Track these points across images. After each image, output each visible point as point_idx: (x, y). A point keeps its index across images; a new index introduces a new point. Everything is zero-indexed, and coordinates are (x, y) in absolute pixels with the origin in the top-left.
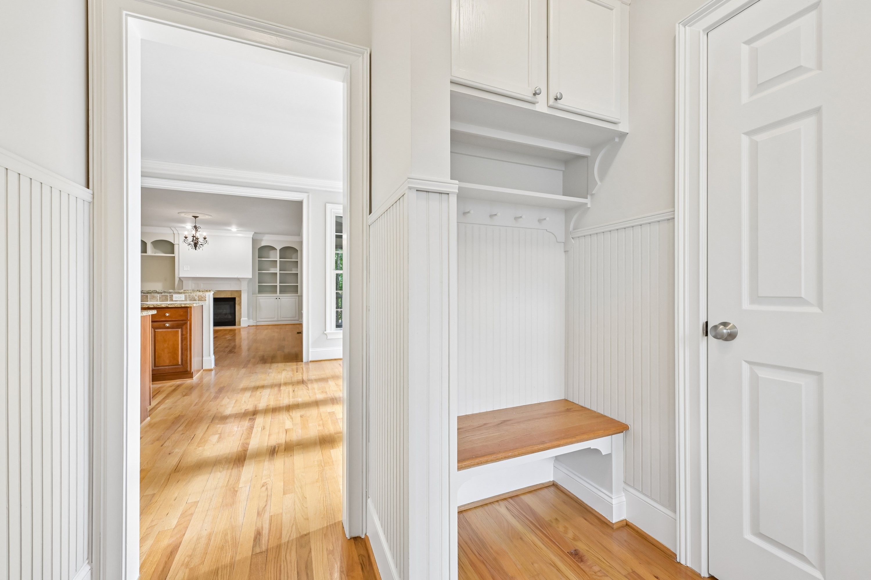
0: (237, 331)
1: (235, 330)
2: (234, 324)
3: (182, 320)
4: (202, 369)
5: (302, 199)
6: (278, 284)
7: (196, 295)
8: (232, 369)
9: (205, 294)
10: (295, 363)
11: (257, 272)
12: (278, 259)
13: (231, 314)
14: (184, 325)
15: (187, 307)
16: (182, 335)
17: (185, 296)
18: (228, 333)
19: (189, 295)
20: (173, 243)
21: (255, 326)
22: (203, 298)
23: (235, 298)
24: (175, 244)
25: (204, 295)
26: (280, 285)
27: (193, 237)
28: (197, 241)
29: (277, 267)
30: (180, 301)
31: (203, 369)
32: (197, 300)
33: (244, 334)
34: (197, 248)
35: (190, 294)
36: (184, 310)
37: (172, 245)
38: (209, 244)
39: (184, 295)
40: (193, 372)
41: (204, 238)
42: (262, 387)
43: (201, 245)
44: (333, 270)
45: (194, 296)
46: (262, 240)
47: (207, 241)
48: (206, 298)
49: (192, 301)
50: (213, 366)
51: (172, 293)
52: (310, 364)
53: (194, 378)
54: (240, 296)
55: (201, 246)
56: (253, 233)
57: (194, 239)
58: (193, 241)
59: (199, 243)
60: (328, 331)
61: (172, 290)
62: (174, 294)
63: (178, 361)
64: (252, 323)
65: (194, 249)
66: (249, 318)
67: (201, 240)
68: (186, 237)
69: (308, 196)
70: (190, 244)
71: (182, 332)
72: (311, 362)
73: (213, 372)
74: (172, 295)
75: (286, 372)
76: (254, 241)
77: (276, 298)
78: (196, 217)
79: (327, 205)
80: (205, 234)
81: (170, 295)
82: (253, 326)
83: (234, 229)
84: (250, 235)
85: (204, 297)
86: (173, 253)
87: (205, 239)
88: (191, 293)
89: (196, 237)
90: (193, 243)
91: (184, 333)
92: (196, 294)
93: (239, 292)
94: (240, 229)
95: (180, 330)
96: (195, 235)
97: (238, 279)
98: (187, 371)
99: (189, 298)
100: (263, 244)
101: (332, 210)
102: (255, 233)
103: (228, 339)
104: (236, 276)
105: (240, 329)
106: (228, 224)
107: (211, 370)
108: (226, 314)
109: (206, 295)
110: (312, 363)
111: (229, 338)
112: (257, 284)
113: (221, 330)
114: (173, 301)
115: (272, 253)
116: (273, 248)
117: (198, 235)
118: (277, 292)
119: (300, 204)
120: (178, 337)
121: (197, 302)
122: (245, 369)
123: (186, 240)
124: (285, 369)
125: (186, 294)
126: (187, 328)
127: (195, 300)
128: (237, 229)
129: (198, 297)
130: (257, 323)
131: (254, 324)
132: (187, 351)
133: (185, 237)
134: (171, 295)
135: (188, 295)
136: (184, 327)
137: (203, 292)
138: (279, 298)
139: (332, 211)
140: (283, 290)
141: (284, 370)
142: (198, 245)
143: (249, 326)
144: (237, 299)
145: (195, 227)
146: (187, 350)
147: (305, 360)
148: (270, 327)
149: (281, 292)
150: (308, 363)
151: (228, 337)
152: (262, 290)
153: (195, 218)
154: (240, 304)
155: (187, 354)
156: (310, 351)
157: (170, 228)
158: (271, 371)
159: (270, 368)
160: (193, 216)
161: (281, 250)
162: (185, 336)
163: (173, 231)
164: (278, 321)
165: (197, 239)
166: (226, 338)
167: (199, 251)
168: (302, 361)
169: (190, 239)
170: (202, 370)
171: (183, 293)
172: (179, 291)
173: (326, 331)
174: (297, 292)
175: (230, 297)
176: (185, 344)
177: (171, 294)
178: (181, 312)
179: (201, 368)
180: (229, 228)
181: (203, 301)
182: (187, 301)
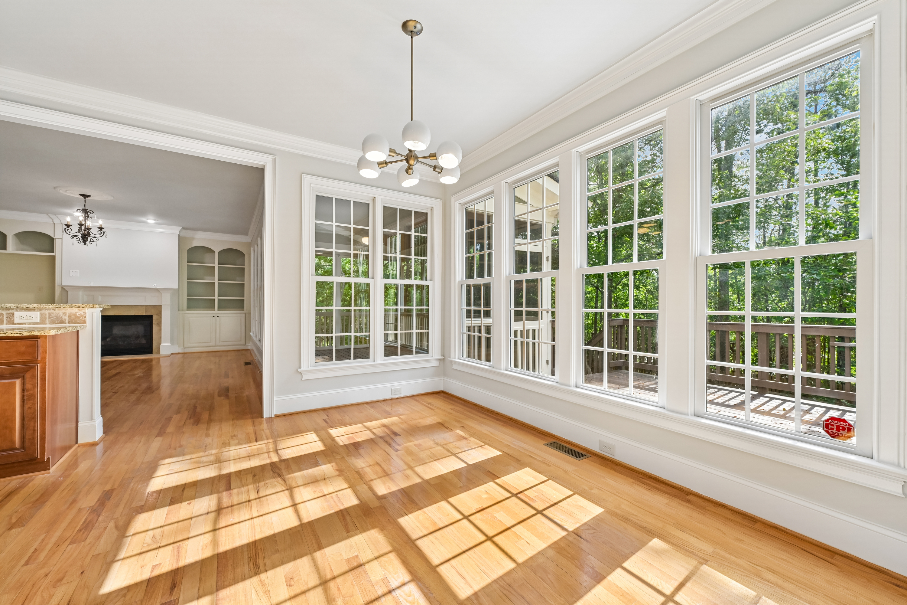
0: (154, 362)
1: (151, 360)
2: (151, 352)
3: (24, 363)
4: (77, 443)
5: (264, 164)
6: (216, 298)
7: (65, 314)
8: (136, 438)
9: (84, 311)
10: (250, 421)
11: (186, 281)
12: (216, 265)
13: (145, 336)
14: (28, 371)
15: (36, 338)
16: (23, 390)
17: (41, 314)
18: (140, 366)
19: (49, 314)
20: (53, 236)
21: (182, 353)
22: (79, 318)
23: (151, 317)
24: (56, 239)
25: (82, 313)
26: (218, 299)
27: (81, 225)
28: (89, 233)
29: (214, 276)
30: (29, 324)
31: (79, 443)
32: (67, 321)
33: (165, 365)
34: (87, 242)
35: (51, 311)
36: (29, 342)
37: (51, 241)
38: (108, 236)
39: (39, 313)
40: (48, 459)
41: (99, 228)
42: (194, 486)
43: (95, 237)
44: (312, 275)
45: (61, 314)
46: (193, 239)
47: (104, 233)
48: (85, 317)
49: (57, 324)
50: (99, 433)
51: (12, 309)
52: (276, 421)
53: (52, 469)
54: (160, 314)
55: (94, 239)
56: (180, 228)
57: (81, 228)
58: (79, 232)
59: (92, 235)
60: (304, 368)
61: (12, 304)
62: (17, 311)
63: (13, 442)
64: (177, 349)
65: (82, 244)
66: (172, 342)
67: (94, 231)
68: (68, 226)
69: (274, 160)
70: (75, 236)
71: (23, 384)
72: (276, 416)
73: (99, 449)
74: (13, 314)
75: (237, 441)
76: (181, 240)
77: (214, 316)
78: (85, 196)
79: (304, 176)
80: (101, 222)
81: (7, 314)
82: (179, 353)
83: (151, 221)
84: (176, 230)
85: (82, 316)
86: (53, 252)
87: (101, 230)
88: (54, 310)
89: (85, 226)
90: (80, 235)
91: (28, 386)
92: (64, 311)
93: (158, 309)
94: (160, 221)
95: (18, 382)
96: (83, 223)
97: (157, 290)
98: (36, 459)
99: (49, 318)
100: (195, 244)
101: (312, 185)
102: (183, 228)
103: (137, 376)
104: (153, 286)
105: (158, 359)
106: (141, 212)
107: (94, 444)
108: (137, 337)
109: (85, 313)
110: (278, 419)
111: (140, 375)
112: (186, 297)
113: (129, 361)
114: (13, 323)
115: (208, 256)
116: (210, 251)
117: (89, 223)
118: (214, 308)
119: (261, 171)
120: (15, 394)
121: (67, 325)
122: (160, 439)
123: (68, 230)
124: (234, 436)
125: (43, 312)
126: (34, 377)
127: (63, 322)
128: (155, 220)
129: (69, 317)
130: (185, 349)
131: (180, 351)
132: (35, 422)
133: (66, 225)
134: (11, 313)
135: (47, 312)
136: (28, 376)
137: (78, 307)
138: (218, 316)
139: (311, 187)
140: (223, 305)
141: (232, 437)
142: (89, 238)
143: (172, 354)
144: (155, 318)
145: (85, 211)
146: (34, 418)
147: (266, 414)
148: (205, 355)
149: (220, 308)
150: (270, 420)
151: (139, 372)
152: (192, 305)
153: (85, 198)
154: (159, 324)
155: (34, 427)
156: (275, 399)
157: (48, 214)
158: (209, 440)
159: (207, 435)
160: (81, 195)
161: (220, 253)
162: (31, 392)
163: (53, 220)
164: (216, 346)
165: (89, 229)
166: (134, 375)
167: (90, 247)
168: (261, 416)
169: (75, 229)
170: (77, 445)
171: (36, 310)
172: (28, 306)
173: (300, 368)
174: (243, 308)
175: (144, 314)
176: (30, 408)
177: (11, 311)
178: (22, 346)
179: (74, 442)
180: (143, 219)
181: (79, 323)
182: (46, 324)
